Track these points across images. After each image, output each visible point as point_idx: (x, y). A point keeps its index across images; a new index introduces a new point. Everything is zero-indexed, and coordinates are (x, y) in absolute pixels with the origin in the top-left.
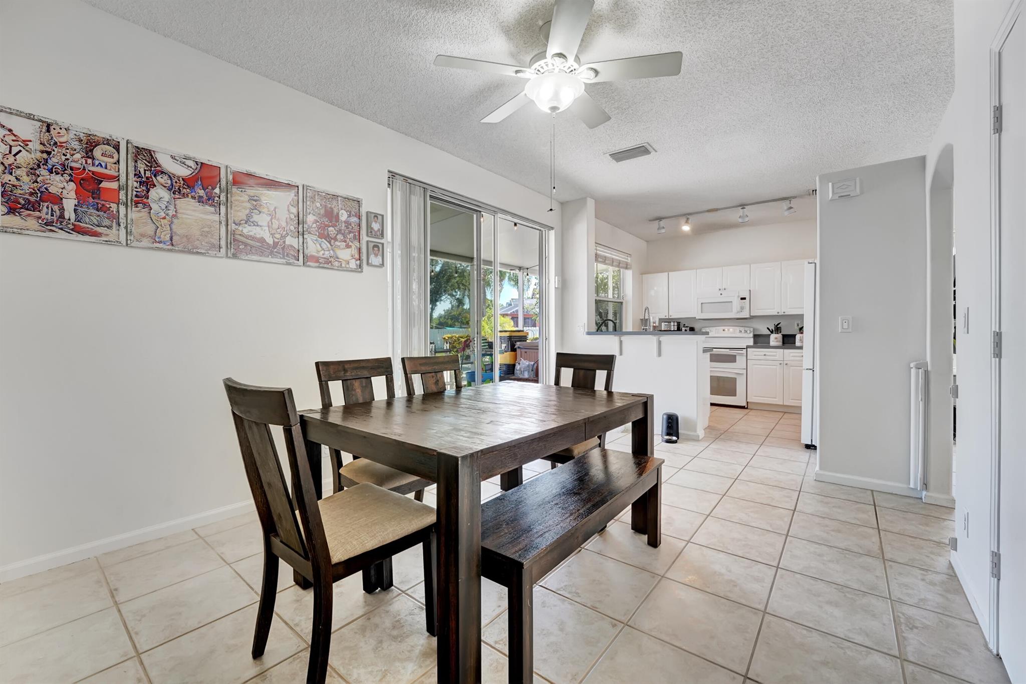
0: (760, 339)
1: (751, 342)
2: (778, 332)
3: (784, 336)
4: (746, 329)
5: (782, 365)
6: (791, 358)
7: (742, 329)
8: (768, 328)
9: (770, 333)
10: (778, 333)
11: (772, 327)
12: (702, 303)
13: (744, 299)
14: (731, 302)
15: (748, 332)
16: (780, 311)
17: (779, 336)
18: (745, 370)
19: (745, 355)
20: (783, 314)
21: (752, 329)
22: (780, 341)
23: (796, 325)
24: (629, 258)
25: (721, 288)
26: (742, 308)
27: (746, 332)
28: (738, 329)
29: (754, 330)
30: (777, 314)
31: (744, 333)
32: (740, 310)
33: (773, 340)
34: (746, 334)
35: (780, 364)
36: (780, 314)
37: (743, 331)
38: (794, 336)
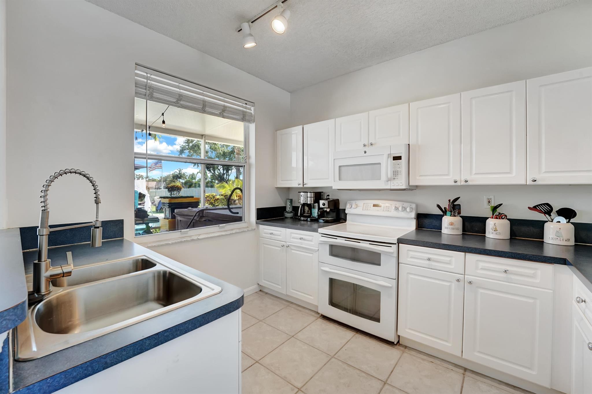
0: (427, 221)
1: (411, 226)
2: (454, 213)
3: (465, 219)
4: (406, 205)
5: (462, 283)
6: (479, 271)
7: (399, 204)
8: (438, 206)
9: (441, 213)
10: (454, 216)
11: (445, 205)
12: (340, 167)
13: (399, 158)
14: (380, 164)
15: (408, 210)
16: (458, 179)
17: (458, 220)
18: (394, 282)
19: (395, 255)
20: (463, 183)
21: (414, 206)
22: (457, 229)
23: (486, 202)
24: (252, 108)
25: (366, 143)
26: (396, 173)
27: (404, 209)
28: (394, 204)
29: (417, 206)
30: (453, 184)
31: (403, 211)
32: (393, 177)
33: (446, 226)
34: (405, 212)
35: (458, 280)
36: (458, 184)
37: (400, 209)
38: (483, 220)
